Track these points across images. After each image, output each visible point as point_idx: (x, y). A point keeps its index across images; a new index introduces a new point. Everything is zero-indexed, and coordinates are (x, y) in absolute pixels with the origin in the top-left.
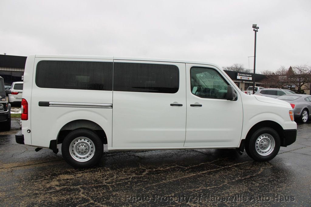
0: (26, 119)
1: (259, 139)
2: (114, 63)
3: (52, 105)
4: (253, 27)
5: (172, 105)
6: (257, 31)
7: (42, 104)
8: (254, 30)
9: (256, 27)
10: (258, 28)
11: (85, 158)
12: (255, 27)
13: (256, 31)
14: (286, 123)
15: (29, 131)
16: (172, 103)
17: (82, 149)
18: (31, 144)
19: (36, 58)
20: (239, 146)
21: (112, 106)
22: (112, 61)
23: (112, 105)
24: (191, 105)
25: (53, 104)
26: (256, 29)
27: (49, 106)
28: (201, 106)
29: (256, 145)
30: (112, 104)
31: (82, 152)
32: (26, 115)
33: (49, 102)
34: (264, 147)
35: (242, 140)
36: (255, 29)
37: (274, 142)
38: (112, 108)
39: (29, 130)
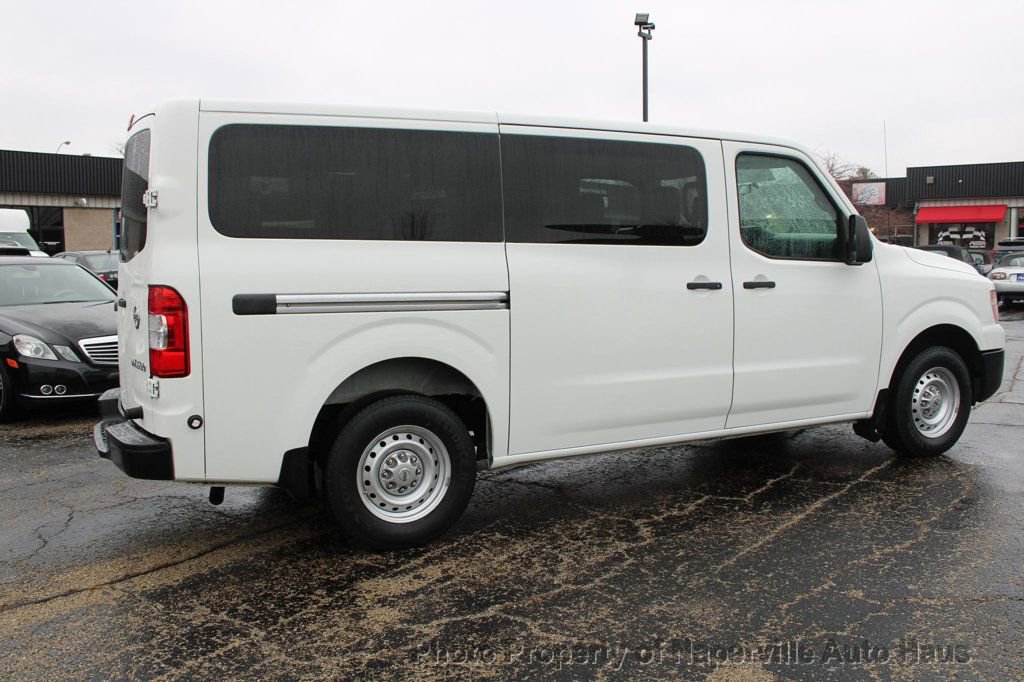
0: (184, 370)
1: (919, 386)
2: (502, 135)
3: (285, 308)
4: (636, 23)
5: (691, 286)
6: (650, 39)
7: (246, 305)
8: (640, 34)
9: (646, 23)
10: (653, 28)
11: (413, 506)
12: (642, 23)
13: (645, 38)
14: (987, 328)
15: (196, 423)
16: (692, 281)
17: (405, 473)
18: (201, 476)
19: (201, 114)
20: (870, 413)
21: (506, 302)
22: (493, 129)
23: (504, 294)
24: (748, 286)
25: (287, 305)
26: (646, 32)
27: (275, 313)
28: (771, 285)
29: (914, 406)
30: (508, 293)
31: (404, 484)
32: (183, 354)
33: (274, 295)
34: (930, 412)
35: (882, 392)
36: (643, 31)
37: (957, 392)
38: (508, 307)
39: (198, 418)
